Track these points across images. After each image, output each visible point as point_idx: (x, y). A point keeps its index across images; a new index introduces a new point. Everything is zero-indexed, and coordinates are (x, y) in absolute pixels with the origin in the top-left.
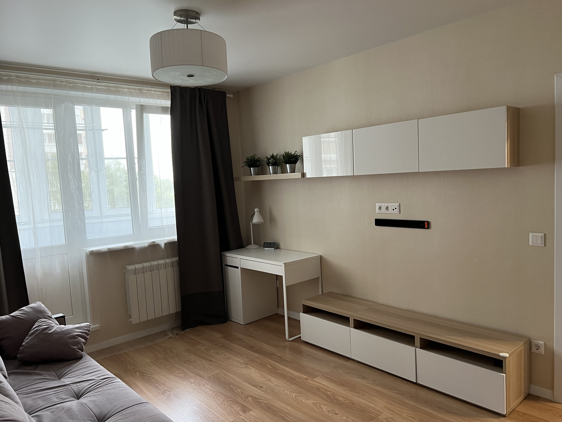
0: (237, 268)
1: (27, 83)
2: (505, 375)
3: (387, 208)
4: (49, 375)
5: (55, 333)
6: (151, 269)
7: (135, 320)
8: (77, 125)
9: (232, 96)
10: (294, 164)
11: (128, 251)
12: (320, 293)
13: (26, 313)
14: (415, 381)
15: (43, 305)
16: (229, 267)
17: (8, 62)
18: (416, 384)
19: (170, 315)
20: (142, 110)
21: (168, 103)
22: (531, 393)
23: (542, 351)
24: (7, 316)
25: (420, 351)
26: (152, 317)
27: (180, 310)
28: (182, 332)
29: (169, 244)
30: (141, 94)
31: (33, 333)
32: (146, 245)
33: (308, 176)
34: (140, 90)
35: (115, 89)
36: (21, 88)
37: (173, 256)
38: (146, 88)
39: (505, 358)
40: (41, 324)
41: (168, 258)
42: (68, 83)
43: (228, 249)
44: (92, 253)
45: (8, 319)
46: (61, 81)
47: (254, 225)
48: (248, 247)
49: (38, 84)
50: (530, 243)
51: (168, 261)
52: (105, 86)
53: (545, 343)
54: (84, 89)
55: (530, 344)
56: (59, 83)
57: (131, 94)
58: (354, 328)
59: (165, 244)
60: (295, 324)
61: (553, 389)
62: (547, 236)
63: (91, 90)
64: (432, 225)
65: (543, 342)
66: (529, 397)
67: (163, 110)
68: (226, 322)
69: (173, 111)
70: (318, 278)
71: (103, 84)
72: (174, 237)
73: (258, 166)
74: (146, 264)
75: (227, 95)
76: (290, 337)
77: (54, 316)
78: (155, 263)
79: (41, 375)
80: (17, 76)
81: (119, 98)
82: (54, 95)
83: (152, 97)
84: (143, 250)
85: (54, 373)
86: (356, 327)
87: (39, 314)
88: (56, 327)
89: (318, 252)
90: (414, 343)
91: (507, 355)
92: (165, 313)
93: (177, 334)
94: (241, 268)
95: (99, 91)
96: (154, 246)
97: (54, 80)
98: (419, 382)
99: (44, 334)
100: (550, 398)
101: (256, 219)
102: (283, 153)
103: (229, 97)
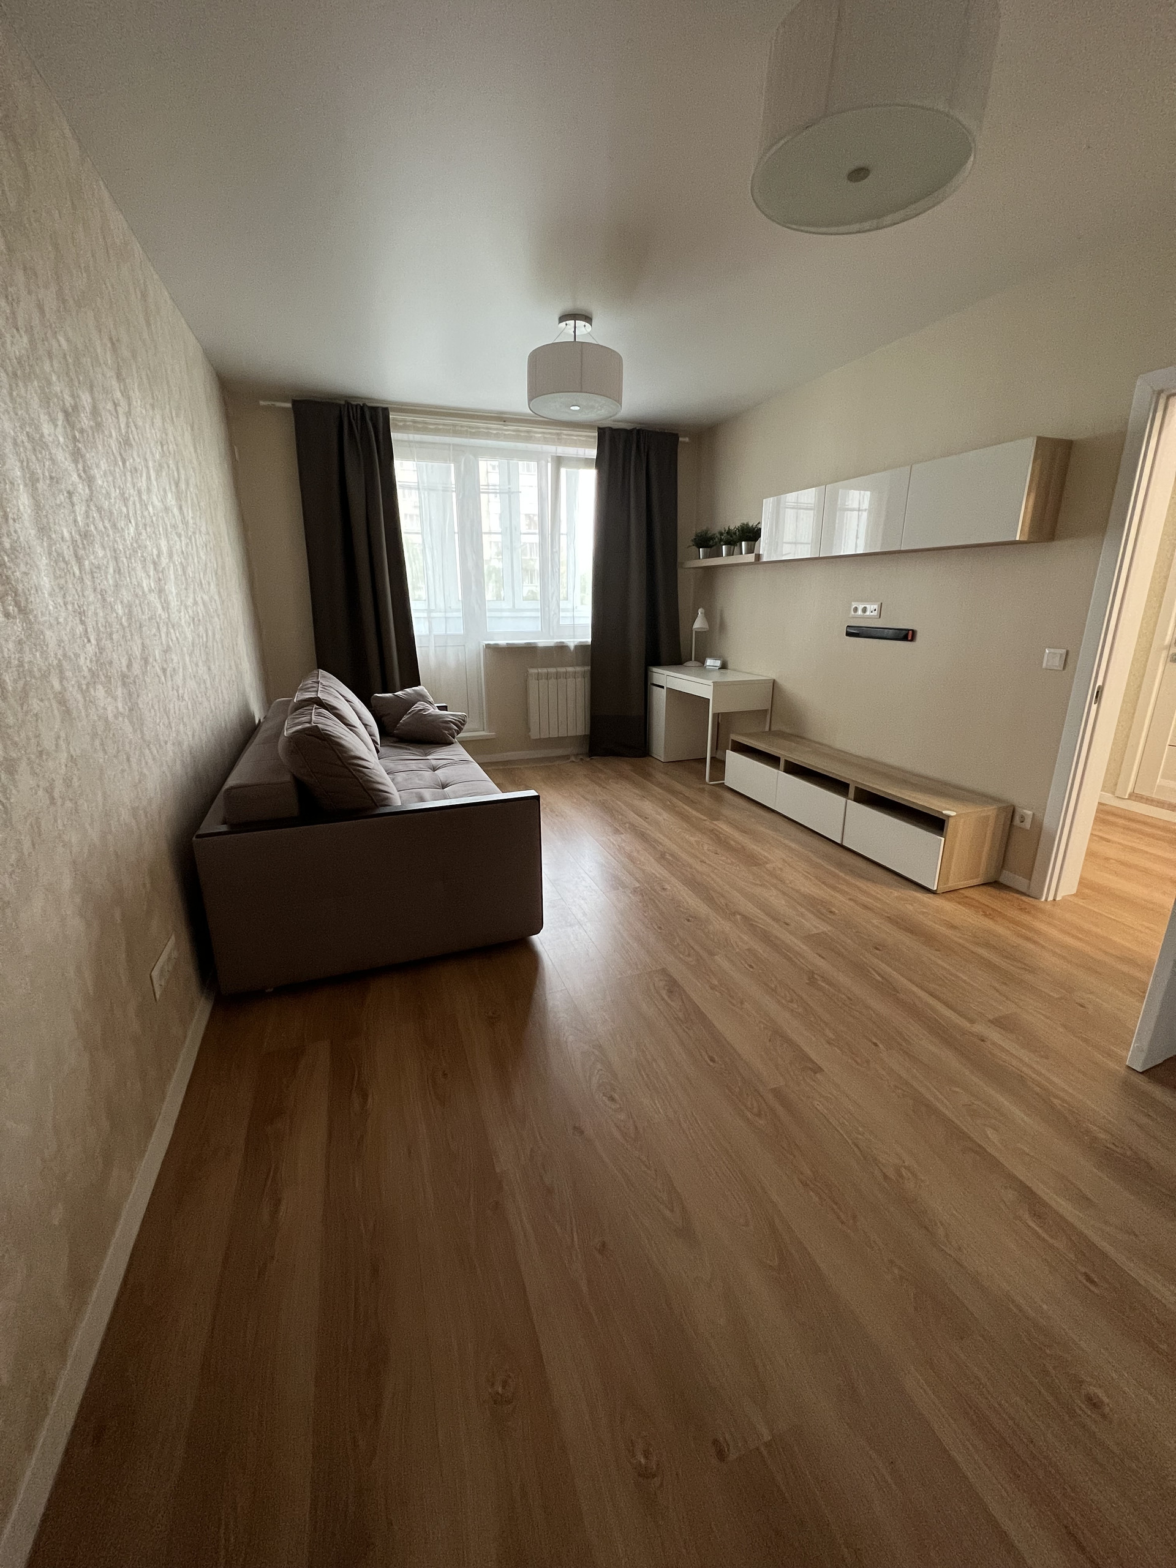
0: (663, 687)
1: (424, 429)
2: (943, 839)
3: (865, 610)
4: (419, 752)
5: (430, 715)
6: (557, 676)
7: (534, 734)
8: (481, 487)
9: (687, 440)
10: (753, 543)
11: (529, 650)
12: (767, 729)
13: (408, 694)
14: (839, 842)
15: (426, 691)
16: (655, 687)
17: (406, 404)
18: (841, 846)
19: (576, 737)
20: (559, 461)
21: (593, 453)
22: (1001, 880)
23: (1027, 825)
24: (391, 694)
25: (851, 803)
26: (554, 734)
27: (588, 732)
28: (588, 759)
29: (581, 648)
30: (559, 440)
31: (410, 713)
32: (552, 644)
33: (765, 559)
34: (558, 434)
35: (526, 434)
36: (418, 437)
37: (584, 665)
38: (565, 432)
39: (949, 817)
40: (419, 706)
41: (578, 665)
42: (470, 427)
43: (658, 664)
44: (488, 646)
45: (390, 697)
46: (462, 426)
47: (699, 633)
48: (685, 664)
49: (436, 431)
50: (1044, 665)
51: (578, 669)
52: (514, 431)
53: (1034, 814)
54: (487, 435)
55: (1010, 814)
56: (460, 428)
57: (546, 441)
58: (785, 771)
59: (576, 647)
60: (719, 765)
61: (1030, 880)
62: (1070, 654)
63: (497, 437)
64: (919, 636)
65: (1030, 813)
66: (994, 883)
67: (586, 462)
68: (644, 756)
69: (599, 463)
70: (766, 711)
71: (511, 428)
72: (588, 640)
73: (711, 547)
74: (552, 670)
75: (680, 439)
76: (711, 779)
77: (436, 705)
78: (562, 670)
79: (409, 750)
80: (414, 422)
81: (531, 446)
82: (453, 445)
83: (575, 444)
84: (548, 650)
85: (422, 751)
86: (786, 771)
87: (422, 697)
88: (433, 710)
89: (772, 675)
90: (848, 794)
91: (953, 814)
92: (571, 733)
93: (582, 759)
94: (667, 688)
95: (507, 438)
96: (561, 648)
97: (454, 425)
98: (845, 844)
99: (420, 716)
100: (1024, 890)
101: (699, 624)
102: (738, 524)
103: (684, 443)
